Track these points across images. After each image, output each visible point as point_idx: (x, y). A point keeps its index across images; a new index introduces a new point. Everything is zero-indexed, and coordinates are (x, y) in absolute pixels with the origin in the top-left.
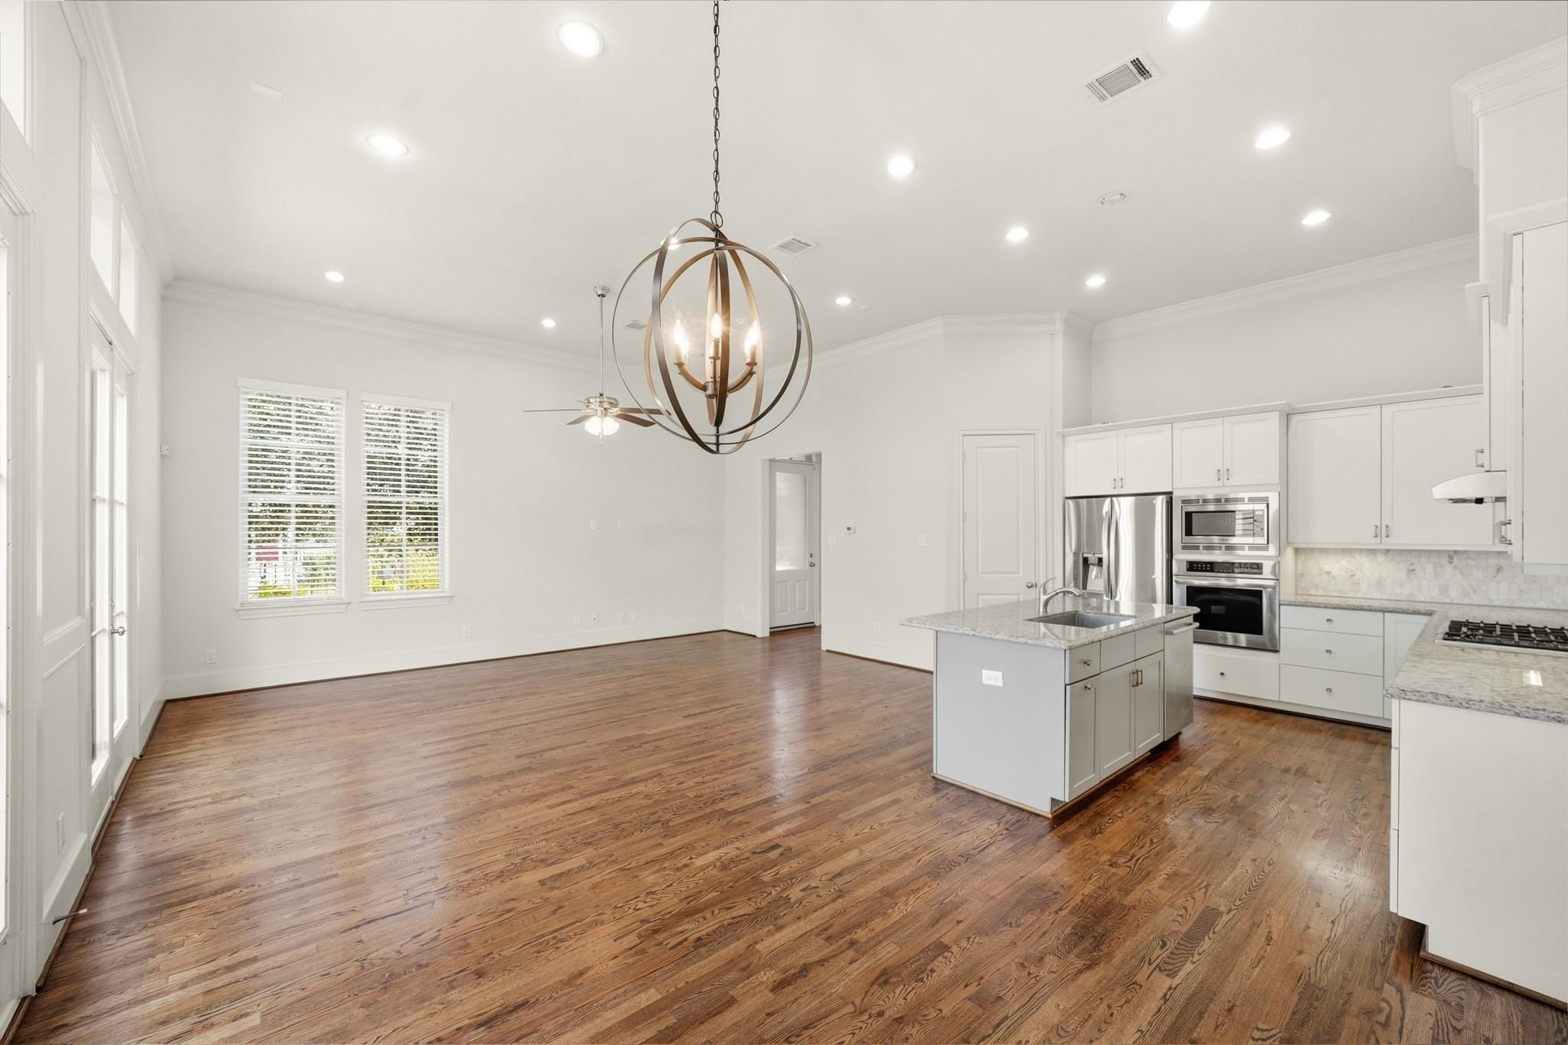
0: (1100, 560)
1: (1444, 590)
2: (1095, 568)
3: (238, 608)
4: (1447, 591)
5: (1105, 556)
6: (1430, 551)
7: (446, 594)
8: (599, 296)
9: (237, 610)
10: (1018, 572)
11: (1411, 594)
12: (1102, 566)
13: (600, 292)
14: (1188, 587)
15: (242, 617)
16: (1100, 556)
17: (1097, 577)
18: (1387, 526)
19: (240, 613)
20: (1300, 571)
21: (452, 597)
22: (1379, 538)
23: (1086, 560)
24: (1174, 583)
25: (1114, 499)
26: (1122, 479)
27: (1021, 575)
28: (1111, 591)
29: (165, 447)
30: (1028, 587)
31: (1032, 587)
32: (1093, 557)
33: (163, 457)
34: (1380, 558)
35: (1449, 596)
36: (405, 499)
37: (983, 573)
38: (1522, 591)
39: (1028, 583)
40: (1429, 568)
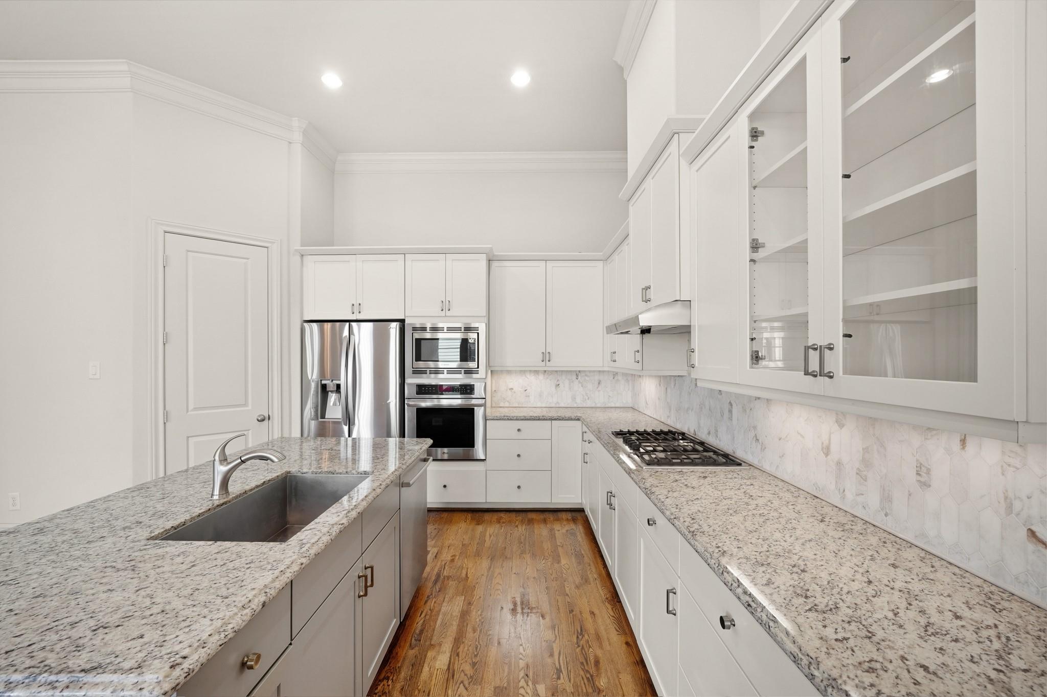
0: (338, 386)
1: (574, 398)
2: (334, 394)
4: (575, 398)
5: (342, 382)
6: (567, 371)
10: (245, 405)
11: (558, 403)
12: (340, 392)
14: (417, 409)
16: (338, 382)
17: (335, 404)
18: (549, 353)
20: (494, 389)
22: (544, 362)
23: (324, 387)
24: (406, 406)
25: (354, 324)
26: (360, 304)
27: (250, 408)
28: (349, 419)
30: (258, 420)
31: (263, 420)
32: (331, 384)
34: (541, 377)
35: (576, 403)
37: (195, 409)
38: (610, 396)
39: (259, 416)
40: (567, 382)
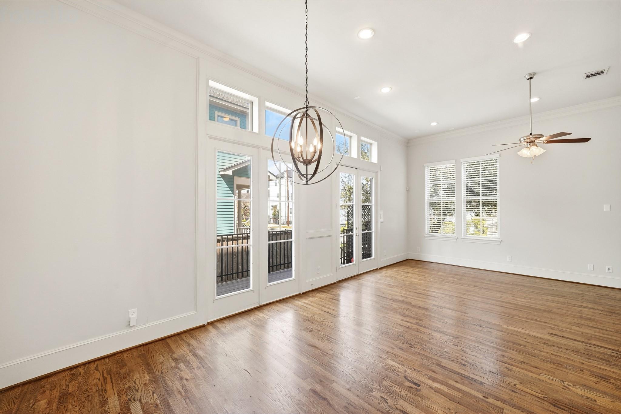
3: (425, 235)
7: (499, 240)
8: (528, 79)
13: (528, 77)
15: (426, 239)
19: (426, 237)
29: (408, 188)
33: (407, 191)
36: (481, 198)
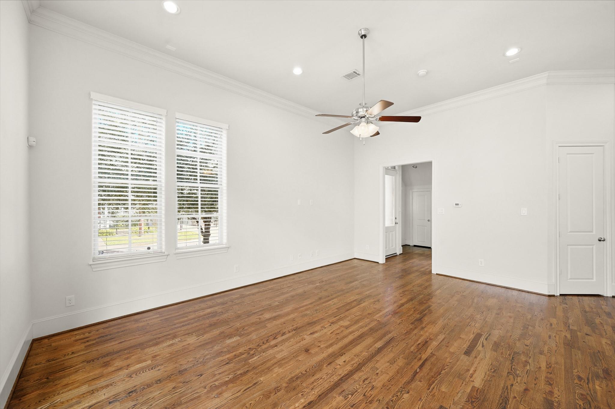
3: (91, 263)
7: (224, 246)
8: (362, 36)
9: (90, 265)
10: (592, 231)
13: (363, 33)
15: (94, 270)
19: (93, 266)
21: (228, 247)
27: (594, 233)
29: (32, 139)
30: (599, 240)
31: (602, 240)
33: (30, 147)
36: (199, 185)
37: (571, 232)
39: (599, 238)
